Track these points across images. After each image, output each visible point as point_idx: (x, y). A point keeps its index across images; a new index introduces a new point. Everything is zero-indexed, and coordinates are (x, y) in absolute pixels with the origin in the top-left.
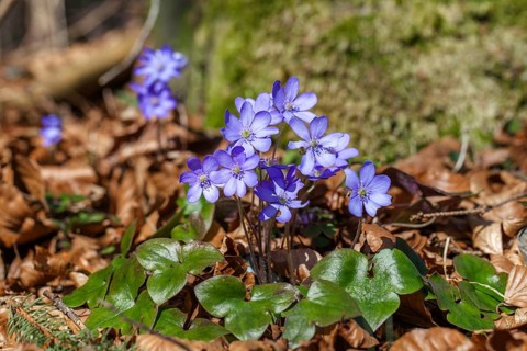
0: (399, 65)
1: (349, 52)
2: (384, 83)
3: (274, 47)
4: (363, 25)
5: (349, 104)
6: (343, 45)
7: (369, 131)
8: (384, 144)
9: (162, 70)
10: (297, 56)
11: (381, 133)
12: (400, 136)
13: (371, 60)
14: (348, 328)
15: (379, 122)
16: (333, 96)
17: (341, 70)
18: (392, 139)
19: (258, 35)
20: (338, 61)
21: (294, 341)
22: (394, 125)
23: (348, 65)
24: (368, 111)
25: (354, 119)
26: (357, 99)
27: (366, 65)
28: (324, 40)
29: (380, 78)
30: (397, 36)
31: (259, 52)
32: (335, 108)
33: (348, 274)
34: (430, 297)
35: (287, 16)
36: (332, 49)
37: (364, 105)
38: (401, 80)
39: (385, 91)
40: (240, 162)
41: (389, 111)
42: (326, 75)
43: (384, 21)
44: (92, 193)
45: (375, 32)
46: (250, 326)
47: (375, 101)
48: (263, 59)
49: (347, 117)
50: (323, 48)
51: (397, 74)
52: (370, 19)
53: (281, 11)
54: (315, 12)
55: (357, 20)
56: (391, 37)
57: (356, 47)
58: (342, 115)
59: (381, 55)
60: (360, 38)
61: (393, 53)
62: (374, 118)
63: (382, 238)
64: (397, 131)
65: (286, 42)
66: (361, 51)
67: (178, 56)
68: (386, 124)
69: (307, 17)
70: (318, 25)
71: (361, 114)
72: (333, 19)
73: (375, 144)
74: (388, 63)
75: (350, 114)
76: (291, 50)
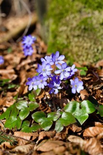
0: (99, 31)
1: (85, 29)
2: (95, 37)
3: (64, 28)
4: (89, 20)
5: (85, 45)
6: (83, 27)
7: (91, 52)
8: (95, 56)
9: (29, 41)
10: (71, 30)
11: (94, 53)
12: (100, 53)
13: (91, 30)
14: (72, 127)
15: (94, 49)
16: (81, 42)
17: (82, 35)
18: (97, 54)
19: (60, 24)
20: (82, 32)
21: (58, 131)
22: (98, 50)
23: (85, 33)
24: (91, 46)
25: (86, 49)
26: (87, 43)
27: (90, 32)
28: (77, 26)
29: (94, 36)
30: (98, 23)
31: (60, 29)
32: (81, 46)
33: (74, 108)
34: (98, 113)
35: (68, 18)
36: (80, 28)
37: (89, 45)
38: (100, 36)
39: (95, 40)
40: (42, 79)
41: (96, 46)
42: (78, 36)
43: (95, 18)
44: (13, 77)
45: (92, 22)
46: (47, 125)
47: (92, 43)
48: (62, 31)
49: (85, 49)
50: (77, 28)
51: (99, 34)
52: (91, 18)
53: (66, 17)
54: (75, 17)
55: (87, 18)
56: (97, 23)
57: (87, 27)
58: (83, 48)
59: (94, 29)
60: (88, 24)
61: (97, 28)
62: (92, 48)
63: (85, 95)
64: (99, 51)
65: (68, 26)
66: (88, 28)
67: (33, 37)
68: (96, 50)
69: (73, 18)
70: (76, 21)
71: (88, 47)
72: (80, 18)
73: (93, 56)
74: (96, 31)
75: (85, 48)
76: (69, 29)
